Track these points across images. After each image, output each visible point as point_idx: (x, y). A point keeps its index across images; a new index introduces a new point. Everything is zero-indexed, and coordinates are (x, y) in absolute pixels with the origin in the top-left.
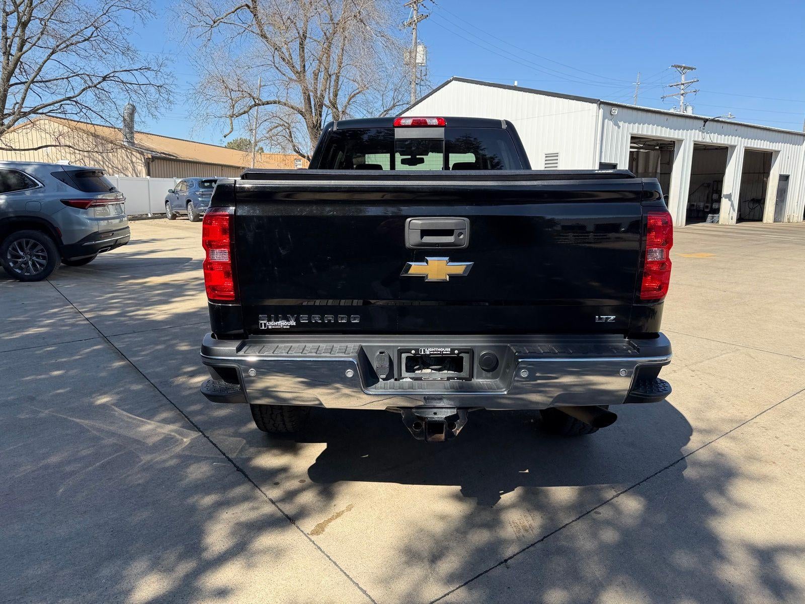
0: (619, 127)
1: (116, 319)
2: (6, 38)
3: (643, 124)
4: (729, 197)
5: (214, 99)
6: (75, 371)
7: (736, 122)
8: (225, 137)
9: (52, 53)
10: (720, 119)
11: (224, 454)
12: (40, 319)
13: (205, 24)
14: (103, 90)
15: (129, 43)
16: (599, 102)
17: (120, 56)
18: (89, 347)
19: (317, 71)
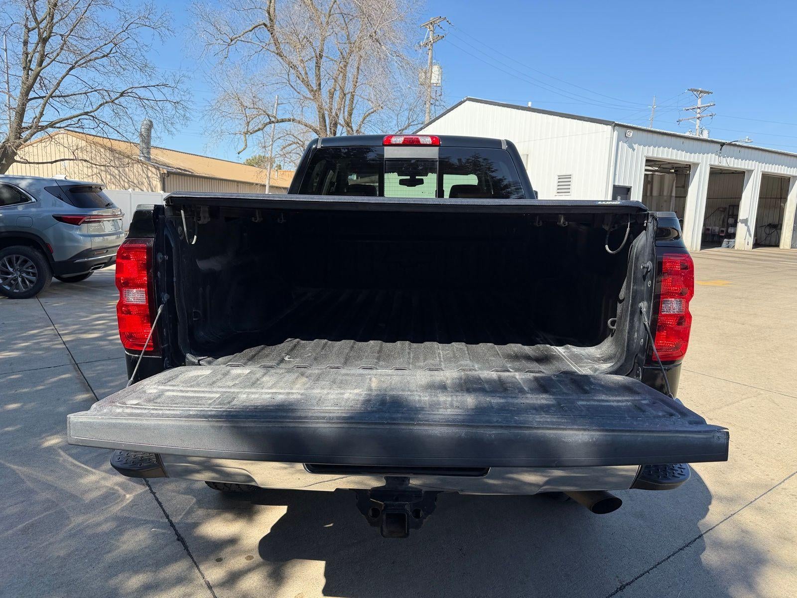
0: (634, 150)
1: (95, 343)
2: (26, 54)
3: (659, 147)
4: (745, 222)
5: (230, 115)
6: (33, 404)
7: (753, 146)
8: (239, 153)
9: (71, 69)
10: (737, 143)
11: (168, 517)
12: (15, 342)
13: (222, 42)
14: (121, 105)
15: (147, 60)
16: (613, 124)
17: (139, 72)
18: (54, 376)
19: (333, 90)
